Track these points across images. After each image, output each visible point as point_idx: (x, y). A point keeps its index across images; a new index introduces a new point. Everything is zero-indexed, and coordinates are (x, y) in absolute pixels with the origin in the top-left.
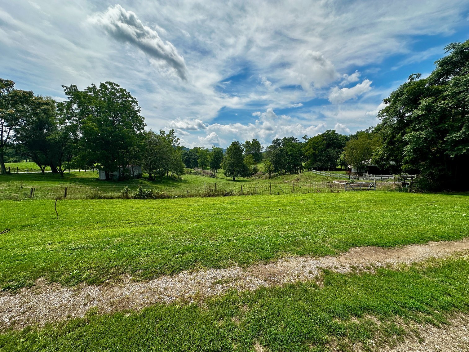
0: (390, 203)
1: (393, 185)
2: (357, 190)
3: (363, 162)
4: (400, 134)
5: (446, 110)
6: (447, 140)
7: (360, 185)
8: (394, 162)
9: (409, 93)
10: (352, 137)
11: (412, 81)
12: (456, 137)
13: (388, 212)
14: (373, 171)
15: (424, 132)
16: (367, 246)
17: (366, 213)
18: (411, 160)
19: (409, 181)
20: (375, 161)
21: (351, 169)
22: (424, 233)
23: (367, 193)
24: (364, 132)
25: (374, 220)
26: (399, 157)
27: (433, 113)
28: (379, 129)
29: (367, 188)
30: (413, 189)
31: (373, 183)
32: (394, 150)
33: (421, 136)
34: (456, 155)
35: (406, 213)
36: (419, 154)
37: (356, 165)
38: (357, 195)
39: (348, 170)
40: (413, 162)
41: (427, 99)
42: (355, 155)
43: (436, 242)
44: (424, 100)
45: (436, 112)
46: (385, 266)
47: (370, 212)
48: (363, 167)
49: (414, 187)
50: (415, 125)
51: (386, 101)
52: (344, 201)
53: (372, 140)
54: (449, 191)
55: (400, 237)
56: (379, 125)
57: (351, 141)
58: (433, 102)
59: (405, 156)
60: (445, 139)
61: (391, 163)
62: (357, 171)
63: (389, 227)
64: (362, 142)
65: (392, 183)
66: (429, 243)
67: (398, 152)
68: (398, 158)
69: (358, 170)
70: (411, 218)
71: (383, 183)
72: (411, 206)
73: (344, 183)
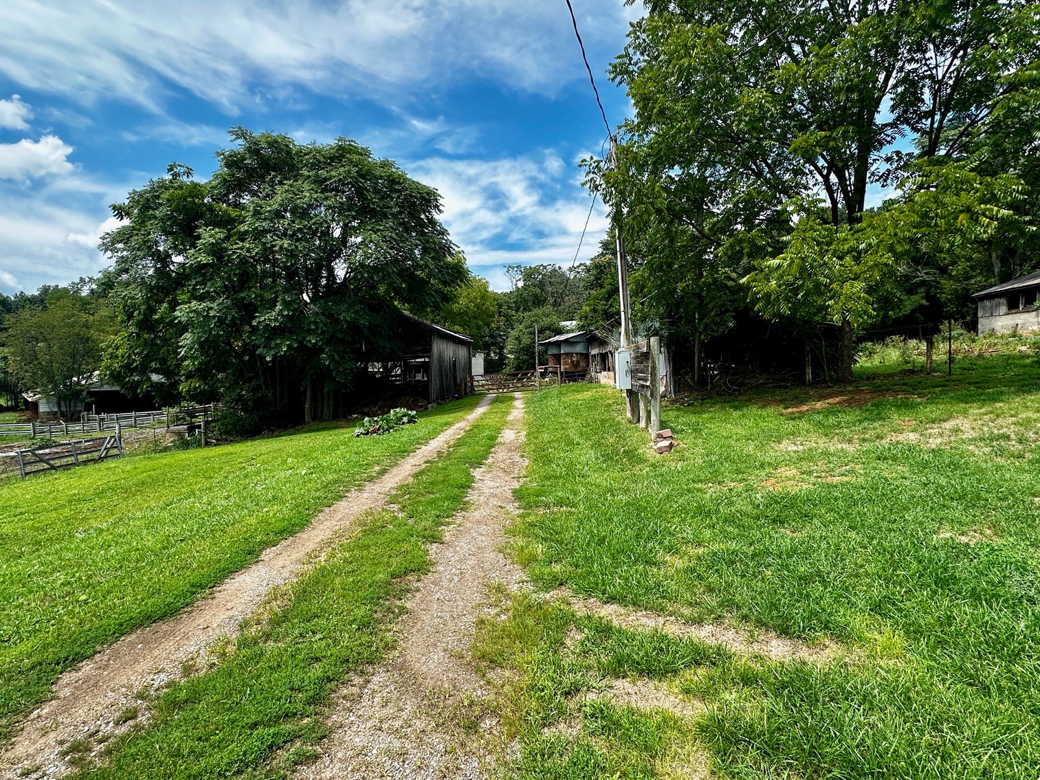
0: (167, 484)
1: (167, 435)
2: (66, 467)
3: (75, 379)
4: (165, 305)
5: (248, 262)
6: (257, 326)
7: (75, 450)
8: (161, 376)
9: (173, 206)
10: (26, 302)
11: (175, 179)
12: (270, 320)
13: (164, 509)
14: (109, 403)
15: (215, 304)
16: (117, 639)
17: (102, 530)
18: (198, 370)
19: (200, 420)
20: (112, 375)
21: (35, 405)
22: (251, 536)
23: (100, 470)
24: (65, 290)
25: (130, 544)
26: (172, 363)
27: (227, 265)
28: (108, 284)
29: (96, 455)
30: (211, 438)
31: (111, 437)
32: (157, 345)
33: (212, 313)
34: (274, 357)
35: (205, 499)
36: (213, 355)
37: (53, 389)
38: (65, 484)
39: (27, 409)
40: (203, 373)
41: (213, 229)
42: (44, 359)
43: (274, 548)
44: (205, 230)
45: (232, 264)
46: (177, 677)
47: (115, 524)
48: (79, 393)
49: (213, 432)
50: (195, 285)
51: (120, 212)
52: (22, 513)
53: (93, 314)
54: (273, 431)
55: (203, 568)
56: (109, 273)
57: (25, 314)
58: (224, 240)
59: (185, 358)
60: (254, 323)
61: (155, 377)
62: (59, 406)
63: (173, 550)
64: (63, 320)
65: (163, 430)
66: (262, 557)
67: (168, 350)
68: (170, 366)
69: (62, 404)
70: (219, 509)
71: (141, 434)
72: (212, 478)
73: (13, 454)
